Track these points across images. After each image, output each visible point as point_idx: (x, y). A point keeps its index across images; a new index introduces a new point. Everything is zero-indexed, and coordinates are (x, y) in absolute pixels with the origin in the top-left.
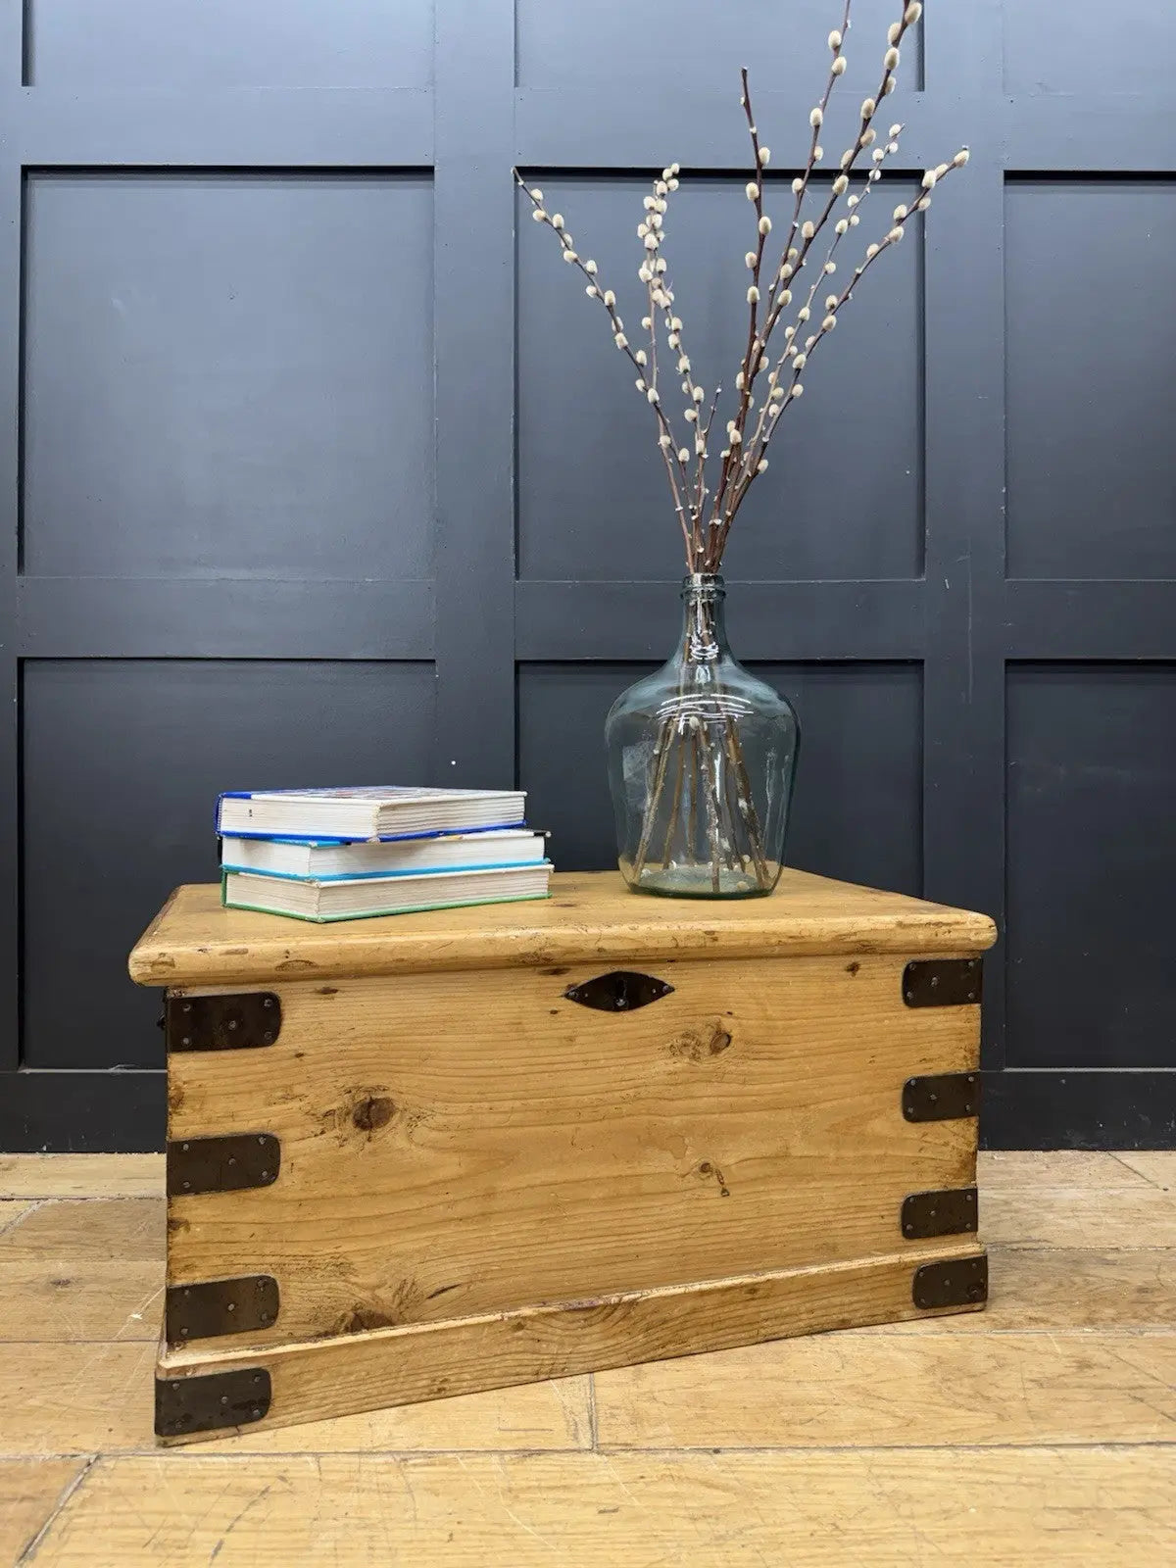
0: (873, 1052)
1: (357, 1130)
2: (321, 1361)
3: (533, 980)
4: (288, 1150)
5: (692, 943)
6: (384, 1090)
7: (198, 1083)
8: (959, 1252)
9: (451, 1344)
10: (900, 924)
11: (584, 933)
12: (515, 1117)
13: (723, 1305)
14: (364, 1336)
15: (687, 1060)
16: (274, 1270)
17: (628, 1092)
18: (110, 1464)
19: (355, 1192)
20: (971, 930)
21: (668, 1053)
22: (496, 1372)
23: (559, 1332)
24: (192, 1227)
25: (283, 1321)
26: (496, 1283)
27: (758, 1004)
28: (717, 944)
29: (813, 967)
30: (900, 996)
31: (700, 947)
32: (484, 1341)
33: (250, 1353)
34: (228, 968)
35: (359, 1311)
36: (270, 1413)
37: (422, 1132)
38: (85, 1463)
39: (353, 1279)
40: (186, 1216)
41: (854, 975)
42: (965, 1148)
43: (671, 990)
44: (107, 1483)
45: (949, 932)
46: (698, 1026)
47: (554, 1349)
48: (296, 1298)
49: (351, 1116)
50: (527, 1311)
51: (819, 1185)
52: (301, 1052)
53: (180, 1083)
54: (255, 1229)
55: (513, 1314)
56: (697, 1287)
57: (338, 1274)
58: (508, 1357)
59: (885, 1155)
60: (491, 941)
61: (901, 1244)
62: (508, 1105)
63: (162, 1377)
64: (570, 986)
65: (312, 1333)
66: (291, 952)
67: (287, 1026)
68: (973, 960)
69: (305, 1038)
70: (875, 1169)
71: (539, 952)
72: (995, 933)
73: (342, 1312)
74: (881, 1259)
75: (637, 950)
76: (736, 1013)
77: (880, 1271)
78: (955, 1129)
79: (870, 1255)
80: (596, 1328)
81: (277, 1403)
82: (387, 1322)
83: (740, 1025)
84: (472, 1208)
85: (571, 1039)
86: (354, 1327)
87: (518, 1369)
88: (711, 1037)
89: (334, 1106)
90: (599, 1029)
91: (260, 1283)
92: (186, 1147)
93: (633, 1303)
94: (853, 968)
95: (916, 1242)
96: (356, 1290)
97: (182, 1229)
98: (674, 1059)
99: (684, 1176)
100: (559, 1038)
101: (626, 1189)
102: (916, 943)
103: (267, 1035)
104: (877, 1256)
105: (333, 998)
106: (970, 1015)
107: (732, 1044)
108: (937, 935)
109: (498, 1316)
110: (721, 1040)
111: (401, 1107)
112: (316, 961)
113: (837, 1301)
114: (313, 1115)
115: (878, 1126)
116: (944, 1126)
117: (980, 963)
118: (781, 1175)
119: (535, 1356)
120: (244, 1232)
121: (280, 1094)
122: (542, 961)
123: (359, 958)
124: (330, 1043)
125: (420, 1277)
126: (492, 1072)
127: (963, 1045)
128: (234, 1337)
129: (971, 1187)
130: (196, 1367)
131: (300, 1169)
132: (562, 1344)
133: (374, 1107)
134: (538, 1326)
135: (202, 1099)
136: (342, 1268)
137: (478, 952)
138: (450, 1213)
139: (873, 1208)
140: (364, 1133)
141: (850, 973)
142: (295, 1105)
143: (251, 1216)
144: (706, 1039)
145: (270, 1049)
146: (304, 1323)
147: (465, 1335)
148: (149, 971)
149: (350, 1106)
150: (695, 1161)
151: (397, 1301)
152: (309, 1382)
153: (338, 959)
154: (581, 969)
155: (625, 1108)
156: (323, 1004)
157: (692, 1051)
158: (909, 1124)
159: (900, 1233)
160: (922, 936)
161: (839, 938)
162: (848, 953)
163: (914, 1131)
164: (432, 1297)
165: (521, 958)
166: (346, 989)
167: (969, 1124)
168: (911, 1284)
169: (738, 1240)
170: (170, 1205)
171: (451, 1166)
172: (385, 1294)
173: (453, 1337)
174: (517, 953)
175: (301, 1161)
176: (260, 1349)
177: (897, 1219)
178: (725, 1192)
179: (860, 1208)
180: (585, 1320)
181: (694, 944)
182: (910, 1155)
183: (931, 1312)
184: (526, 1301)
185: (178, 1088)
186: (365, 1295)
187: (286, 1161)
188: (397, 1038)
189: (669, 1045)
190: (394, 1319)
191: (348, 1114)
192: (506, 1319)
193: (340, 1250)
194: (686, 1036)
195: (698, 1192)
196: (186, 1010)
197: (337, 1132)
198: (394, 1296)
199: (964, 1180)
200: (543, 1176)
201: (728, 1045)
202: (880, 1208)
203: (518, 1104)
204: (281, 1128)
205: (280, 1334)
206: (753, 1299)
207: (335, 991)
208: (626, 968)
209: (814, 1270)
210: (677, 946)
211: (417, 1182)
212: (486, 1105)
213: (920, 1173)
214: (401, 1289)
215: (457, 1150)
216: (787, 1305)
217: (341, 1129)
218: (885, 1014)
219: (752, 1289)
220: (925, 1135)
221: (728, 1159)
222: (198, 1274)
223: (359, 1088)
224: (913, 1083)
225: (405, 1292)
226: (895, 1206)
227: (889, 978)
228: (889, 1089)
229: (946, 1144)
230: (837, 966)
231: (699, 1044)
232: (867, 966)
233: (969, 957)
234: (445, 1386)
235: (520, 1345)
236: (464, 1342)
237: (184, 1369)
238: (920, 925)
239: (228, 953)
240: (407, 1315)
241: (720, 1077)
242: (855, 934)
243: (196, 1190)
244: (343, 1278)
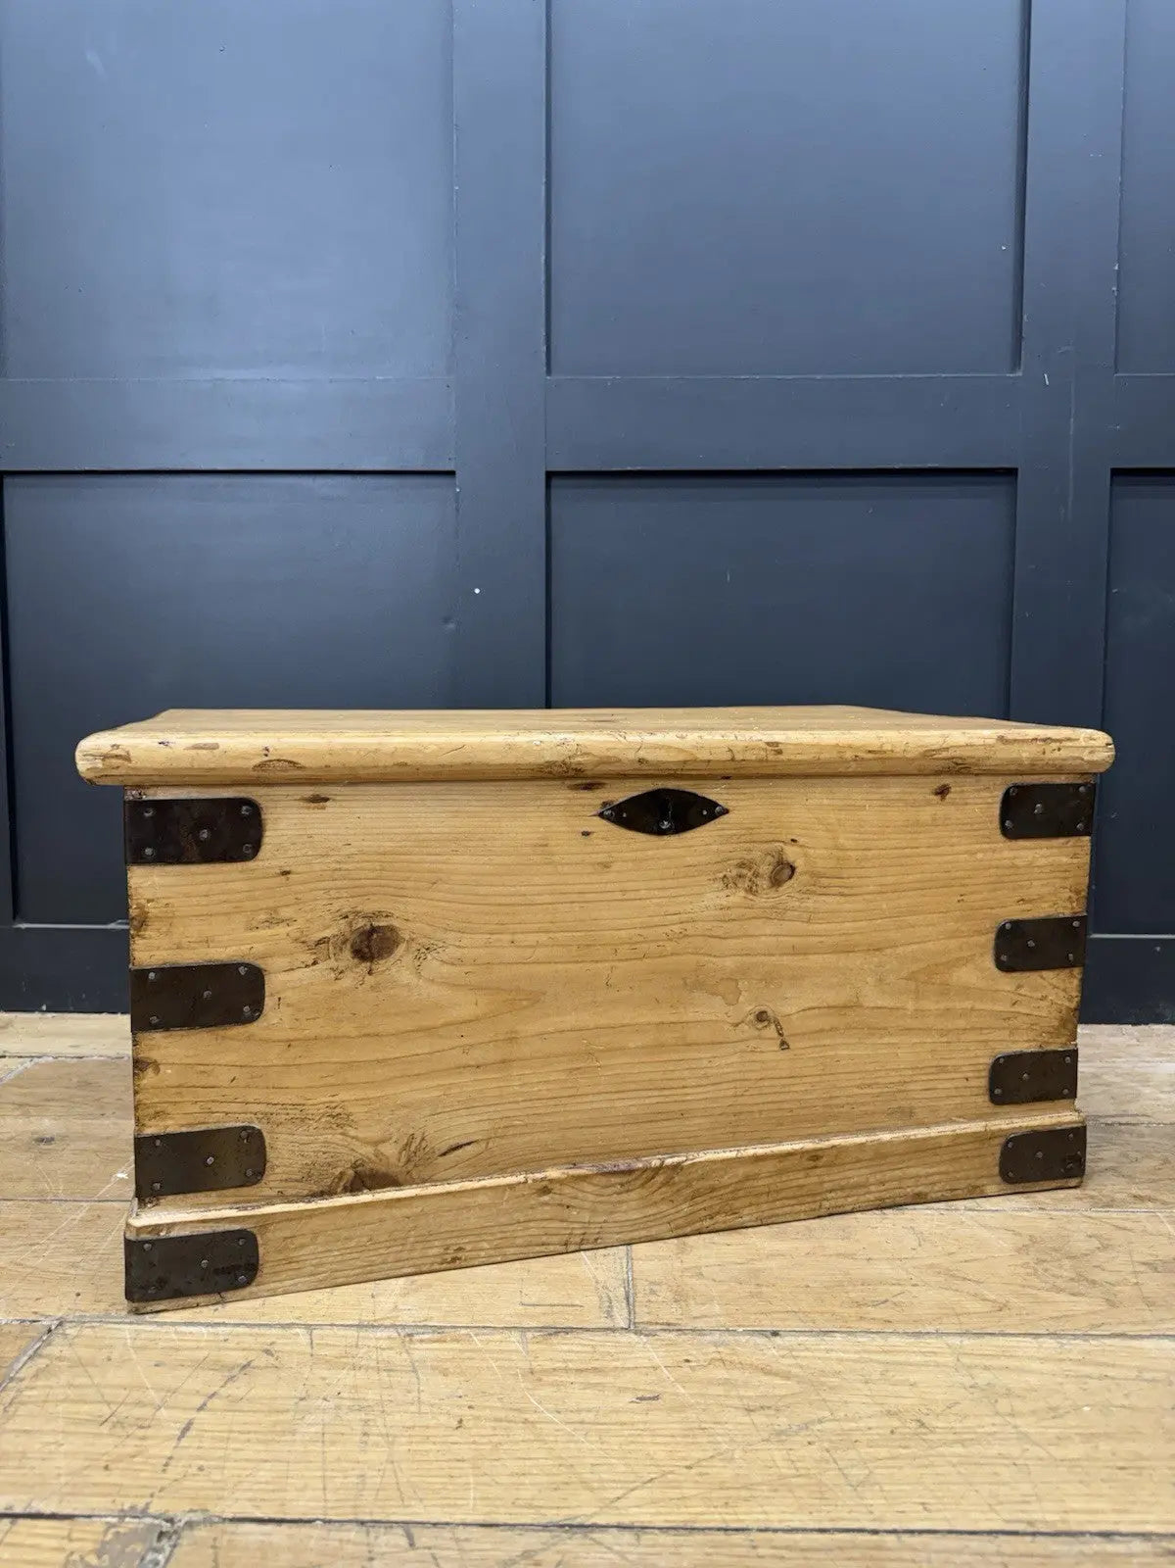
0: (963, 890)
1: (356, 960)
2: (316, 1223)
3: (561, 795)
4: (273, 983)
5: (752, 757)
6: (387, 916)
7: (165, 901)
8: (1054, 1121)
9: (467, 1208)
10: (1001, 739)
11: (622, 739)
12: (540, 953)
13: (780, 1172)
14: (365, 1197)
15: (742, 893)
16: (260, 1120)
17: (673, 927)
18: (71, 1331)
19: (354, 1033)
20: (1085, 747)
21: (719, 885)
22: (519, 1241)
23: (591, 1197)
24: (161, 1067)
25: (272, 1178)
26: (519, 1140)
27: (828, 831)
28: (781, 757)
29: (894, 789)
30: (996, 824)
31: (761, 761)
32: (505, 1206)
33: (234, 1213)
34: (196, 766)
35: (359, 1169)
36: (258, 1279)
37: (432, 965)
38: (46, 1330)
39: (352, 1132)
40: (154, 1055)
41: (943, 798)
42: (1067, 1004)
43: (726, 812)
44: (67, 1352)
45: (1059, 749)
46: (756, 855)
47: (586, 1217)
48: (285, 1151)
49: (349, 946)
50: (553, 1173)
51: (893, 1040)
52: (288, 869)
53: (143, 902)
54: (235, 1072)
55: (538, 1176)
56: (751, 1151)
57: (334, 1126)
58: (532, 1224)
59: (972, 1009)
60: (510, 746)
61: (989, 1111)
62: (532, 938)
63: (132, 1236)
64: (605, 804)
65: (305, 1192)
66: (271, 750)
67: (271, 837)
68: (1084, 785)
69: (291, 853)
70: (961, 1023)
71: (567, 760)
72: (1113, 753)
73: (339, 1170)
74: (963, 1126)
75: (685, 762)
76: (801, 840)
77: (962, 1140)
78: (1054, 981)
79: (952, 1122)
80: (633, 1195)
81: (266, 1269)
82: (393, 1182)
83: (806, 855)
84: (492, 1054)
85: (606, 866)
86: (353, 1188)
87: (544, 1239)
88: (771, 867)
89: (327, 933)
90: (639, 854)
91: (244, 1134)
92: (152, 975)
93: (676, 1167)
94: (943, 792)
95: (1007, 1108)
96: (356, 1145)
97: (150, 1072)
98: (727, 892)
99: (737, 1025)
100: (592, 864)
101: (668, 1037)
102: (1018, 762)
103: (247, 848)
104: (958, 1123)
105: (324, 808)
106: (1078, 850)
107: (795, 877)
108: (1044, 753)
109: (521, 1178)
110: (783, 871)
111: (407, 937)
112: (302, 762)
113: (913, 1171)
114: (303, 942)
115: (965, 975)
116: (1042, 977)
117: (1092, 789)
118: (848, 1028)
119: (565, 1225)
120: (223, 1077)
121: (263, 917)
122: (573, 773)
123: (353, 760)
124: (322, 859)
125: (430, 1131)
126: (514, 900)
127: (1068, 883)
128: (214, 1194)
129: (1071, 1048)
130: (171, 1226)
131: (288, 1005)
132: (593, 1211)
133: (375, 936)
134: (567, 1190)
135: (169, 919)
136: (339, 1118)
137: (494, 759)
138: (465, 1060)
139: (956, 1069)
140: (363, 965)
141: (939, 797)
142: (282, 930)
143: (231, 1058)
144: (765, 869)
145: (251, 864)
146: (297, 1181)
147: (481, 1199)
148: (100, 766)
149: (348, 935)
150: (748, 1007)
151: (403, 1160)
152: (302, 1246)
153: (328, 760)
154: (618, 783)
155: (670, 946)
156: (314, 816)
157: (750, 884)
158: (1003, 974)
159: (987, 1098)
160: (1026, 753)
161: (928, 754)
162: (938, 773)
163: (1007, 982)
164: (444, 1154)
165: (548, 767)
166: (338, 798)
167: (1072, 976)
168: (998, 1155)
169: (799, 1101)
170: (135, 1043)
171: (466, 1006)
172: (390, 1150)
173: (466, 1200)
174: (542, 761)
175: (290, 996)
176: (246, 1209)
177: (984, 1082)
178: (784, 1045)
179: (943, 1069)
180: (622, 1185)
181: (754, 757)
182: (1001, 1008)
183: (1019, 1187)
184: (554, 1162)
185: (140, 907)
186: (367, 1151)
187: (272, 995)
188: (403, 857)
189: (721, 875)
190: (401, 1178)
191: (344, 942)
192: (530, 1181)
193: (336, 1098)
194: (741, 865)
195: (752, 1044)
196: (147, 815)
197: (332, 963)
198: (400, 1153)
199: (1063, 1040)
200: (571, 1020)
201: (790, 877)
202: (964, 1069)
203: (543, 937)
204: (263, 957)
205: (267, 1192)
206: (816, 1167)
207: (327, 800)
208: (671, 785)
209: (886, 1137)
210: (733, 760)
211: (426, 1023)
212: (507, 937)
213: (1013, 1031)
214: (408, 1145)
215: (474, 988)
216: (855, 1175)
217: (336, 960)
218: (978, 846)
219: (815, 1156)
220: (1019, 987)
221: (789, 1005)
222: (170, 1122)
223: (357, 913)
224: (1008, 926)
225: (413, 1148)
226: (981, 1067)
227: (983, 803)
228: (980, 933)
229: (1044, 998)
230: (925, 788)
231: (756, 875)
232: (958, 789)
233: (1080, 782)
234: (459, 1255)
235: (548, 1211)
236: (482, 1207)
237: (157, 1228)
238: (1023, 741)
239: (196, 747)
240: (414, 1174)
241: (778, 913)
242: (947, 749)
243: (166, 1026)
244: (340, 1131)
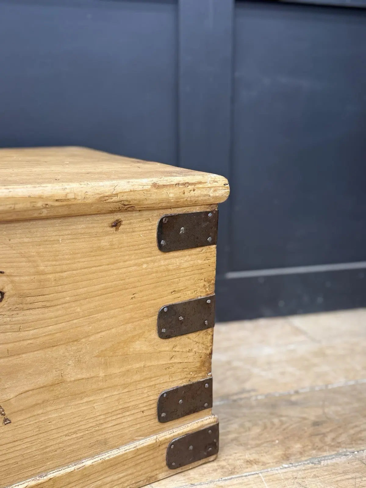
0: (134, 290)
8: (199, 425)
10: (155, 185)
20: (210, 188)
27: (29, 261)
29: (80, 226)
30: (155, 244)
41: (117, 229)
42: (205, 351)
45: (194, 190)
59: (144, 367)
61: (158, 427)
68: (211, 212)
70: (137, 377)
72: (228, 190)
74: (141, 442)
76: (7, 272)
77: (140, 452)
78: (196, 340)
79: (133, 440)
83: (13, 282)
94: (116, 225)
95: (170, 423)
102: (168, 201)
104: (139, 440)
106: (208, 254)
107: (5, 300)
108: (184, 193)
115: (139, 346)
116: (189, 338)
117: (217, 214)
127: (202, 277)
129: (208, 378)
139: (135, 407)
141: (114, 228)
158: (164, 340)
159: (157, 420)
160: (172, 194)
161: (103, 199)
162: (112, 212)
163: (167, 345)
167: (207, 334)
168: (165, 455)
177: (154, 411)
178: (7, 422)
182: (164, 363)
183: (179, 470)
199: (203, 374)
202: (141, 406)
213: (171, 375)
218: (143, 260)
220: (175, 346)
221: (7, 393)
224: (165, 310)
226: (152, 402)
227: (146, 230)
228: (147, 317)
229: (190, 351)
230: (104, 223)
232: (128, 222)
233: (208, 210)
238: (171, 186)
242: (117, 195)
